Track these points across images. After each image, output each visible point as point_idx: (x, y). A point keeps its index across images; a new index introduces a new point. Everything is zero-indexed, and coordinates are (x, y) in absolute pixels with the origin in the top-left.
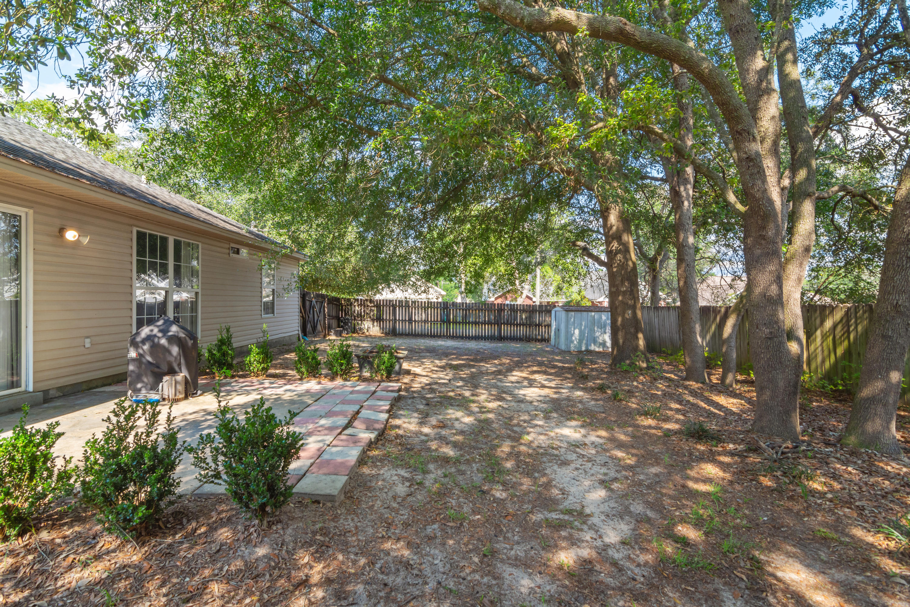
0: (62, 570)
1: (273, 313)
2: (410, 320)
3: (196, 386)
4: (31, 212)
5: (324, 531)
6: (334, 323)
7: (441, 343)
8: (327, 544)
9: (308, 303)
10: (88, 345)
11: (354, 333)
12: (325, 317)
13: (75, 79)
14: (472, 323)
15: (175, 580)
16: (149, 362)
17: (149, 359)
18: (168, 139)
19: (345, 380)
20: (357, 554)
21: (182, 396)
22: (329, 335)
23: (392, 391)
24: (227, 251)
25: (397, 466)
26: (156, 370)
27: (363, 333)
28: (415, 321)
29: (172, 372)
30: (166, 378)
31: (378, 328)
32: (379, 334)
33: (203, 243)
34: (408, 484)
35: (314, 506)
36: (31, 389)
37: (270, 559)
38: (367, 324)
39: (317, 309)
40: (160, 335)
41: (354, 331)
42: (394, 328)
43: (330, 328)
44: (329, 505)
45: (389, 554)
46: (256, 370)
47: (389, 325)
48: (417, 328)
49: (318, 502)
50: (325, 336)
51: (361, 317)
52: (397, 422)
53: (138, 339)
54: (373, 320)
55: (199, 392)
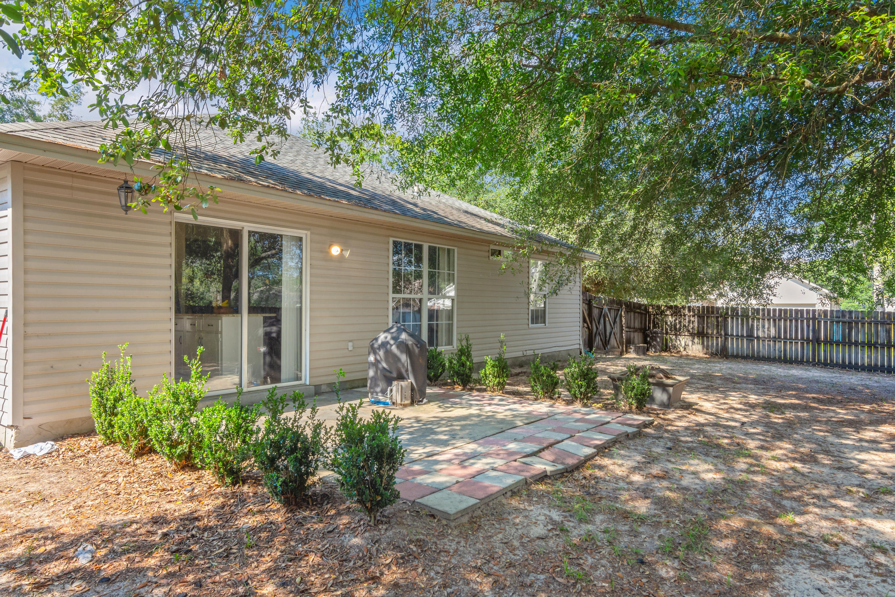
0: (241, 514)
1: (544, 322)
2: (750, 336)
3: (423, 394)
4: (309, 233)
5: (420, 543)
6: (637, 337)
7: (796, 372)
8: (416, 554)
9: (596, 312)
10: (350, 348)
11: (665, 351)
12: (622, 330)
13: (330, 113)
14: (863, 344)
15: (292, 543)
16: (384, 368)
17: (384, 365)
18: (406, 148)
19: (585, 405)
20: (438, 573)
21: (408, 402)
22: (627, 352)
23: (630, 425)
24: (487, 254)
25: (554, 507)
26: (388, 374)
27: (679, 352)
28: (758, 338)
29: (401, 377)
30: (395, 383)
31: (700, 347)
32: (701, 355)
33: (458, 247)
34: (550, 527)
35: (429, 519)
36: (308, 383)
37: (360, 550)
38: (683, 341)
39: (610, 317)
40: (392, 342)
41: (666, 348)
42: (724, 348)
43: (629, 342)
44: (444, 522)
45: (468, 584)
46: (491, 384)
47: (716, 343)
48: (764, 348)
49: (433, 516)
50: (622, 354)
51: (677, 331)
52: (606, 461)
53: (376, 346)
54: (692, 335)
55: (425, 400)
